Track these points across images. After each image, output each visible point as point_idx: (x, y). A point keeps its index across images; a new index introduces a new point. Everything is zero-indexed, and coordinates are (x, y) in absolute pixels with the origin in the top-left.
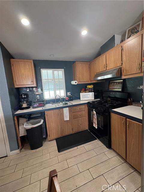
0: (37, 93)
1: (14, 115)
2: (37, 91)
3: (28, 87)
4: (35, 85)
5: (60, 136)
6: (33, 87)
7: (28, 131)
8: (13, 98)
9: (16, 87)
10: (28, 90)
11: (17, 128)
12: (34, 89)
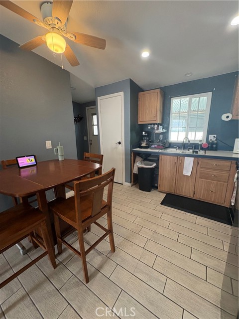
0: (157, 132)
1: (131, 151)
2: (158, 129)
3: (151, 124)
4: (158, 122)
5: (173, 192)
6: (154, 124)
7: (139, 169)
8: (134, 134)
9: (139, 123)
10: (149, 128)
11: (133, 164)
12: (156, 126)
